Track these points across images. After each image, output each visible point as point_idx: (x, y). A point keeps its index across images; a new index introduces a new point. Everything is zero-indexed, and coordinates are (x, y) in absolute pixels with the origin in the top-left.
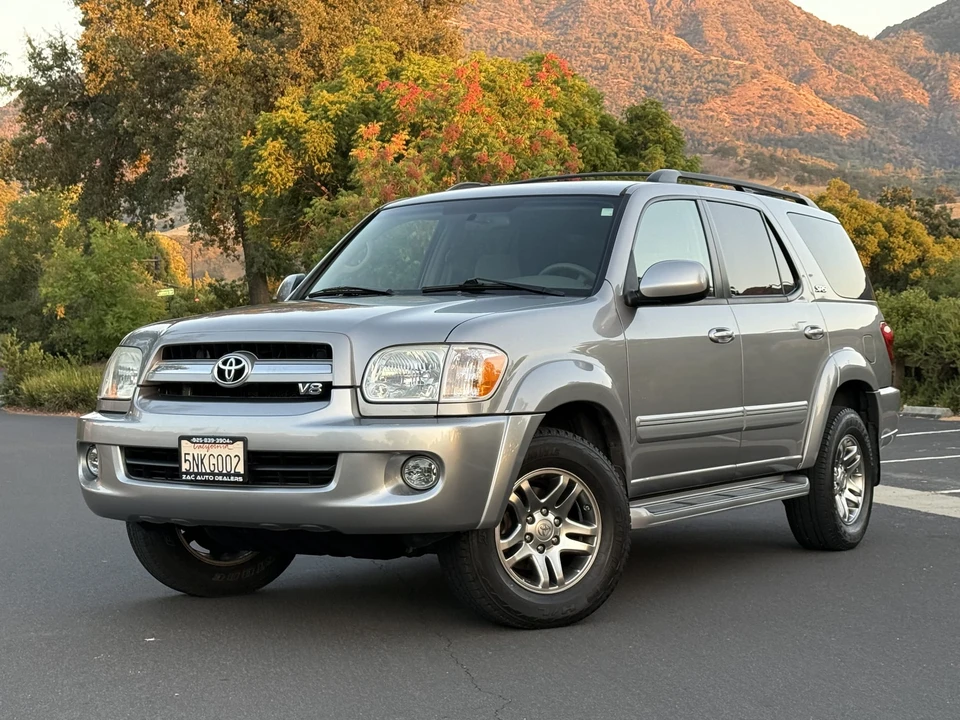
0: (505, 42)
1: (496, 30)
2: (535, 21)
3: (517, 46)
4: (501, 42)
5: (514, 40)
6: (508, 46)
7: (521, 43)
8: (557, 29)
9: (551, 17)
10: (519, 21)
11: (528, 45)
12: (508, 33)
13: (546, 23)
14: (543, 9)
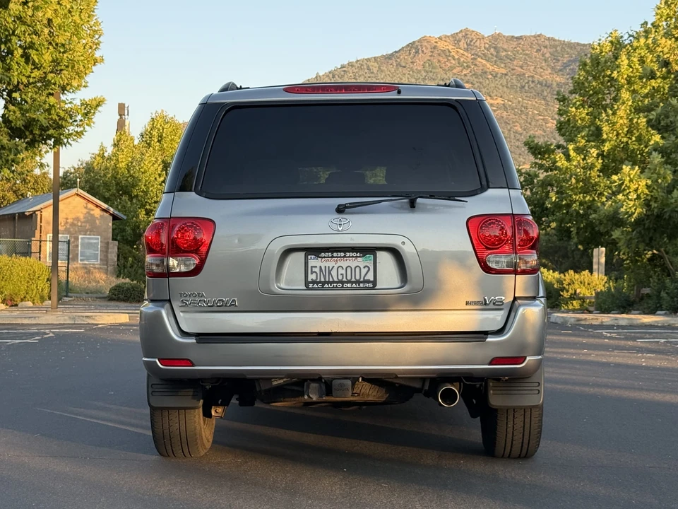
0: (530, 83)
1: (524, 74)
2: (553, 68)
3: (539, 86)
4: (528, 83)
5: (537, 82)
6: (532, 85)
7: (541, 84)
8: (567, 74)
9: (565, 66)
10: (541, 68)
11: (546, 86)
12: (532, 77)
13: (560, 70)
14: (559, 60)
